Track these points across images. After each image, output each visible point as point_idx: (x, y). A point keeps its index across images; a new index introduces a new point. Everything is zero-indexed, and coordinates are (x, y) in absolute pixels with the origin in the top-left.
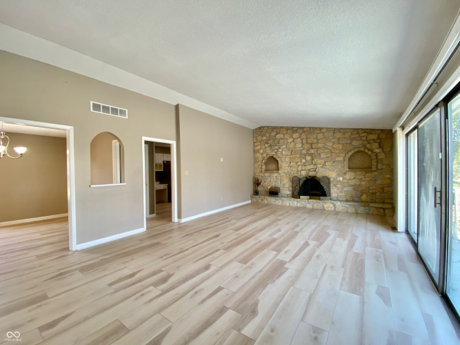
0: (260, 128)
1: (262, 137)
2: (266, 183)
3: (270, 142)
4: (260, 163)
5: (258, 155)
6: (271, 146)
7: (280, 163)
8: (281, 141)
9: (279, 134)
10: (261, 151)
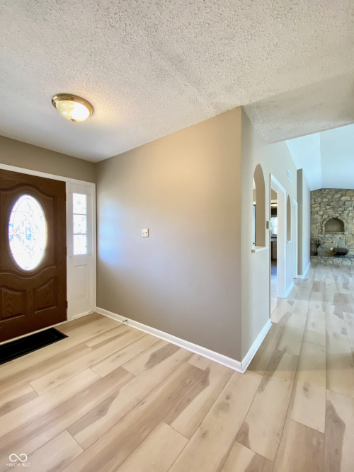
0: (320, 190)
1: (322, 198)
2: (327, 244)
3: (332, 204)
4: (318, 224)
5: (316, 216)
6: (333, 208)
7: (345, 224)
8: (347, 203)
9: (345, 196)
10: (321, 213)
